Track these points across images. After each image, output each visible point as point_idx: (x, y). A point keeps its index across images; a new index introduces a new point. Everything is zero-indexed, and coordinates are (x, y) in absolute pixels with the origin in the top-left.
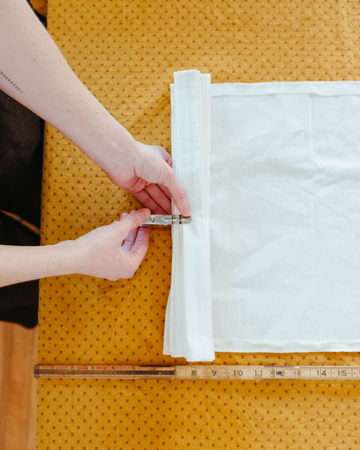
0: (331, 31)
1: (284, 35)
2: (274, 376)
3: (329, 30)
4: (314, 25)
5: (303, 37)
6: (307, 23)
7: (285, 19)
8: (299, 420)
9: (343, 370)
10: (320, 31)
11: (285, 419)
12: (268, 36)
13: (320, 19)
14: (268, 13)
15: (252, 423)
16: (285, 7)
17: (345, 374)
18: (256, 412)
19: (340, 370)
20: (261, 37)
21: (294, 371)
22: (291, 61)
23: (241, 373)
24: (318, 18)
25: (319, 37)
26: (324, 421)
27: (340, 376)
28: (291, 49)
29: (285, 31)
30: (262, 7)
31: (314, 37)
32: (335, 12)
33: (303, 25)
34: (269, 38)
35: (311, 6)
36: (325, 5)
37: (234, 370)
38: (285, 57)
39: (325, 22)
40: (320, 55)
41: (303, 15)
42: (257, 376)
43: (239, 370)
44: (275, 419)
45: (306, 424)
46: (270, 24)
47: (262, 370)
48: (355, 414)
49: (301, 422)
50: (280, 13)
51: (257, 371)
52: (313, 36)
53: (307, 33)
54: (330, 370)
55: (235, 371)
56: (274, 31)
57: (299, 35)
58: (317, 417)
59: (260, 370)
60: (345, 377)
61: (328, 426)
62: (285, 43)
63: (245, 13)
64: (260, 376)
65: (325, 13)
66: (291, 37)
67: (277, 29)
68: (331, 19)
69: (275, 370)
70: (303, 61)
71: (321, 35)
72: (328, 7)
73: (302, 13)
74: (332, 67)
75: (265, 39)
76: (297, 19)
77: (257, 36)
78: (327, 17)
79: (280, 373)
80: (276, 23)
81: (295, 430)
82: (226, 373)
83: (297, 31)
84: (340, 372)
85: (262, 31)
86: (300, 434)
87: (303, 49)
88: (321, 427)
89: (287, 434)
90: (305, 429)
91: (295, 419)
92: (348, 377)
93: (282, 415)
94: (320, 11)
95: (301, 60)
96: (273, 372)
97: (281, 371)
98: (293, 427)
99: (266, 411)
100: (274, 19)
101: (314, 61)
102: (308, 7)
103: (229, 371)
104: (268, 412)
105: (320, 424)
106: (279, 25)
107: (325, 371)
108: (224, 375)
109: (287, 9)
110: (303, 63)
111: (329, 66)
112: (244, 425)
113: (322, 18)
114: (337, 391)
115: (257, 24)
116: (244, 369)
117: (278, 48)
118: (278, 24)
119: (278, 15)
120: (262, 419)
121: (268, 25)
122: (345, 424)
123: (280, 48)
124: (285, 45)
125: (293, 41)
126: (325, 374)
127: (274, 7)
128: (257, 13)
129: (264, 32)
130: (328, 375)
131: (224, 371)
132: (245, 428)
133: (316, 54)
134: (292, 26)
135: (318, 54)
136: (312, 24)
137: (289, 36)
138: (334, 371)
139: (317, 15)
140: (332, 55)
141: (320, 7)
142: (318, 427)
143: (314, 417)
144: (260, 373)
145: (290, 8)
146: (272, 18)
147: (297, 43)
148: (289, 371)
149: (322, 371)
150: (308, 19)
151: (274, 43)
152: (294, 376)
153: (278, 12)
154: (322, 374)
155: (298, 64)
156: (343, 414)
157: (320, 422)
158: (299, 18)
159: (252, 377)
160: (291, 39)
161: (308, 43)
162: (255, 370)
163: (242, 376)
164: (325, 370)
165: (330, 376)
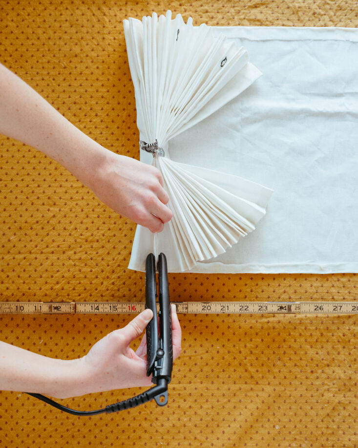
0: (98, 68)
1: (52, 73)
2: (52, 311)
3: (95, 67)
4: (81, 62)
5: (70, 74)
6: (75, 60)
7: (54, 56)
8: (56, 430)
9: (114, 305)
10: (87, 68)
11: (43, 430)
12: (37, 74)
13: (87, 56)
14: (38, 50)
15: (13, 433)
16: (54, 44)
17: (115, 309)
18: (17, 423)
19: (112, 305)
20: (30, 74)
21: (69, 306)
22: (58, 97)
23: (22, 308)
24: (85, 55)
25: (85, 74)
26: (79, 431)
27: (112, 311)
28: (59, 85)
29: (54, 68)
30: (33, 44)
31: (81, 74)
32: (102, 49)
33: (70, 62)
34: (39, 75)
35: (79, 43)
36: (92, 42)
37: (16, 305)
38: (53, 94)
39: (92, 58)
40: (86, 91)
41: (71, 52)
42: (37, 311)
43: (21, 305)
44: (34, 430)
45: (62, 434)
46: (40, 61)
47: (41, 305)
48: (107, 425)
49: (57, 432)
50: (49, 50)
51: (37, 307)
52: (80, 72)
53: (75, 70)
54: (102, 305)
55: (17, 307)
56: (43, 68)
57: (67, 72)
58: (72, 428)
59: (39, 305)
60: (116, 311)
61: (82, 436)
62: (54, 80)
63: (16, 50)
64: (39, 311)
65: (93, 50)
66: (59, 74)
67: (46, 66)
68: (98, 56)
69: (53, 305)
70: (70, 97)
71: (88, 72)
72: (95, 45)
73: (71, 50)
74: (97, 103)
75: (35, 76)
76: (65, 56)
77: (26, 73)
78: (94, 54)
79: (56, 308)
80: (45, 60)
81: (52, 440)
82: (9, 308)
83: (65, 68)
84: (112, 308)
85: (32, 68)
86: (56, 442)
87: (70, 86)
88: (75, 436)
89: (45, 442)
90: (61, 439)
91: (52, 429)
92: (119, 311)
93: (41, 426)
94: (87, 48)
95: (68, 96)
96: (50, 307)
97: (58, 306)
98: (51, 436)
99: (26, 423)
100: (43, 56)
101: (80, 97)
102: (76, 44)
103: (12, 306)
104: (28, 424)
105: (75, 434)
106: (49, 62)
107: (98, 307)
108: (8, 310)
109: (56, 46)
110: (70, 99)
111: (94, 102)
112: (6, 435)
113: (89, 55)
114: (91, 405)
115: (27, 62)
116: (25, 305)
117: (46, 85)
118: (47, 61)
119: (48, 52)
120: (23, 430)
121: (38, 62)
122: (98, 433)
123: (48, 85)
124: (53, 81)
125: (61, 78)
126: (98, 309)
127: (44, 45)
128: (27, 50)
129: (34, 69)
130: (101, 310)
131: (7, 306)
132: (7, 438)
133: (82, 90)
134: (60, 63)
135: (84, 90)
136: (80, 61)
137: (57, 73)
138: (106, 306)
139: (84, 52)
140: (97, 91)
141: (87, 45)
142: (73, 436)
143: (69, 428)
144: (39, 308)
145: (59, 45)
146: (41, 55)
147: (64, 80)
148: (64, 306)
149: (96, 306)
150: (76, 56)
151: (43, 79)
152: (69, 311)
153: (47, 49)
154: (96, 309)
155: (65, 100)
156: (95, 425)
157: (75, 432)
158: (67, 55)
159: (32, 311)
160: (59, 76)
161: (76, 79)
162: (35, 305)
163: (23, 311)
164: (98, 305)
165: (102, 311)
